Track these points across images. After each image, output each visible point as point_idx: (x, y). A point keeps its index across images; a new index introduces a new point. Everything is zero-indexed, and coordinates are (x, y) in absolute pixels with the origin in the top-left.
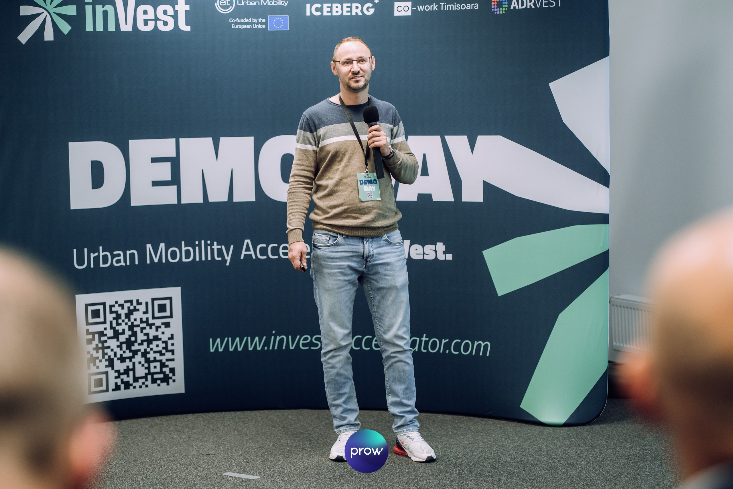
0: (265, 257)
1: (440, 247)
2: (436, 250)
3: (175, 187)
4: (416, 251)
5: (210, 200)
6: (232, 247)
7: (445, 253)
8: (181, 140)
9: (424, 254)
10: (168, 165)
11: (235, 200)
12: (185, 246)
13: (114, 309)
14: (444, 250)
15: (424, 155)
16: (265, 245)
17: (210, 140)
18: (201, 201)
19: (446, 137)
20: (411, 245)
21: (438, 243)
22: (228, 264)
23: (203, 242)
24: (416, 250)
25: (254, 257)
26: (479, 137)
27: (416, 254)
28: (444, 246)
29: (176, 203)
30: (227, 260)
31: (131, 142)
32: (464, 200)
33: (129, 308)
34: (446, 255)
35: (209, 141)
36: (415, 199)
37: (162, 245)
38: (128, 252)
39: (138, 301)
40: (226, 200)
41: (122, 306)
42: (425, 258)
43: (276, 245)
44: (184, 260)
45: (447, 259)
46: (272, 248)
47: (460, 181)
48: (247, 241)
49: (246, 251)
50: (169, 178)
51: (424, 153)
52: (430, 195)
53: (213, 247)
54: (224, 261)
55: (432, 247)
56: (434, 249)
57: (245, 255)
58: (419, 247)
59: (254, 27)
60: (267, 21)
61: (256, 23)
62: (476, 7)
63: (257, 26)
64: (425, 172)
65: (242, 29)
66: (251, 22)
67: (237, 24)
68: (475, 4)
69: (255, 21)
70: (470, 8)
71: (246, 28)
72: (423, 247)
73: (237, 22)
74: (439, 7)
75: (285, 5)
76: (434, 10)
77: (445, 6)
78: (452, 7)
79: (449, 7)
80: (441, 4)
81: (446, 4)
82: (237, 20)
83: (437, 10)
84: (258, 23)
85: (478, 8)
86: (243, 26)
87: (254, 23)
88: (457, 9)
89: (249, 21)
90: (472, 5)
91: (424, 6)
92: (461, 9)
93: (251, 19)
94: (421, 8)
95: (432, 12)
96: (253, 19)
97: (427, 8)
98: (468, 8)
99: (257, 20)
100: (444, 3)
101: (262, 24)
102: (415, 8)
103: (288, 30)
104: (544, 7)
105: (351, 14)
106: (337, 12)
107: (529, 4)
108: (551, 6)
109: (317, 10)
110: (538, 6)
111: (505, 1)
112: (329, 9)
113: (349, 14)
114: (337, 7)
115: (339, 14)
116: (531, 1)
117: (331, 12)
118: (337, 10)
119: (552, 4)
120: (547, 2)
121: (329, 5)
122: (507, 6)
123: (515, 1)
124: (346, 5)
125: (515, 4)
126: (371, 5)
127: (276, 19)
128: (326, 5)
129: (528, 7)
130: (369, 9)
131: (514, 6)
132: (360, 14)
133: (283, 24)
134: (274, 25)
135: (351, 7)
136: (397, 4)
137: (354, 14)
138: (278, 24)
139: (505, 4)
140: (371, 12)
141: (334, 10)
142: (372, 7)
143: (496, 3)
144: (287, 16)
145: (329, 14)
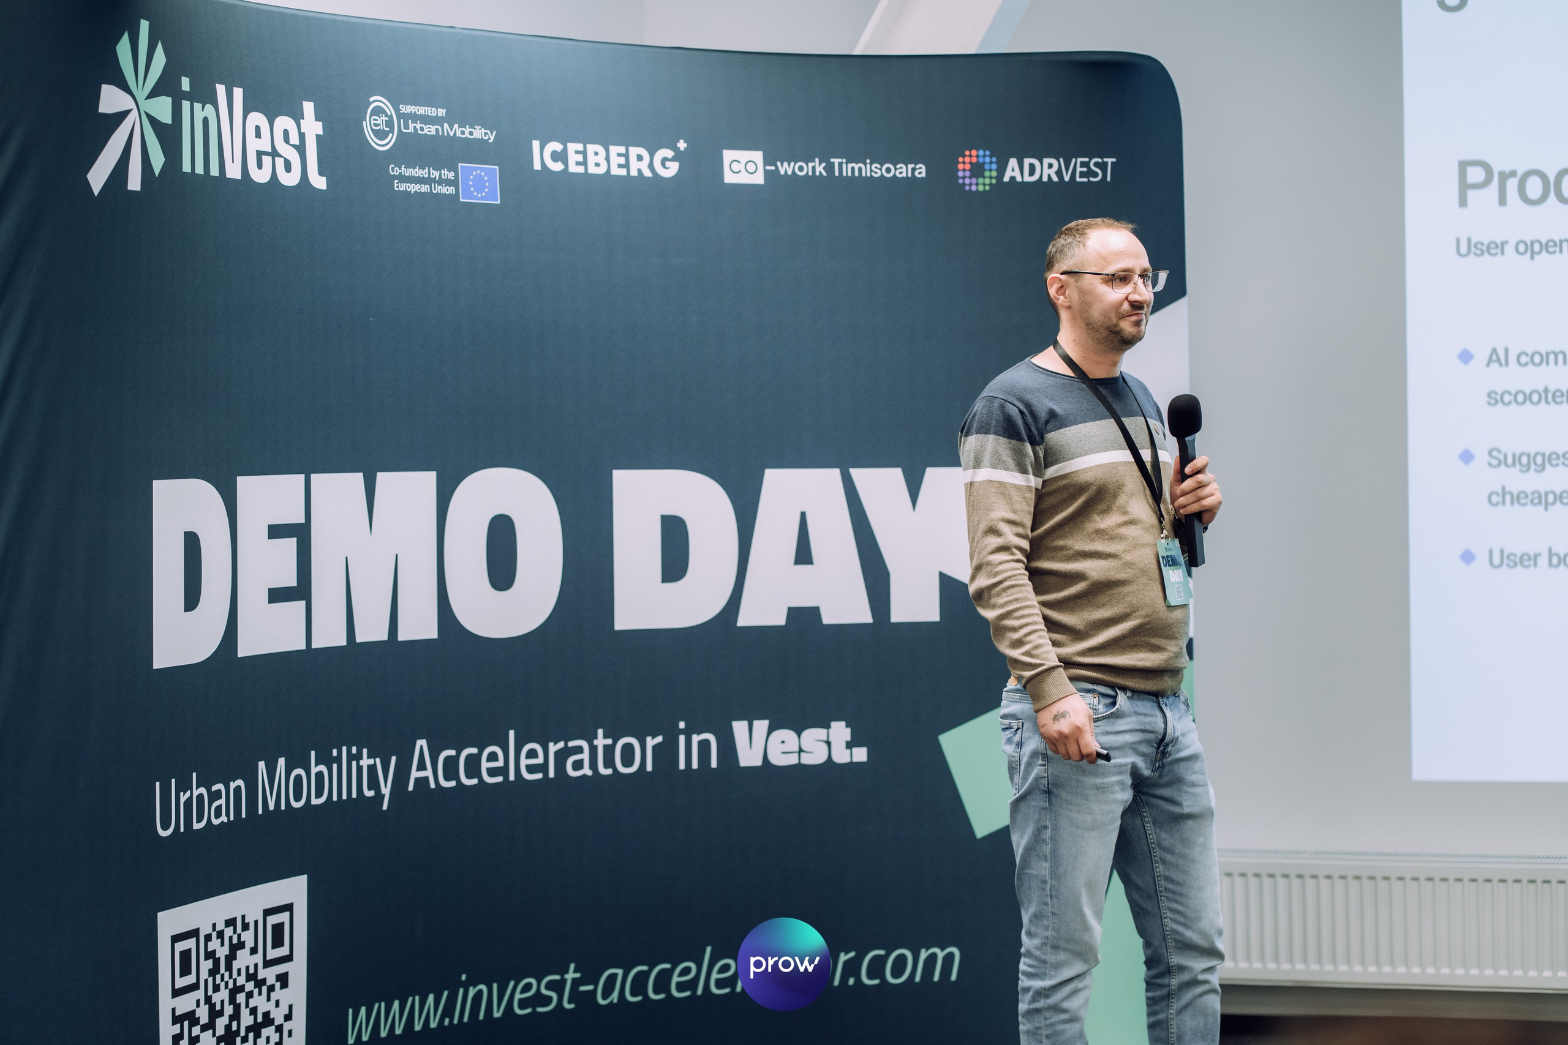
0: (453, 784)
1: (840, 731)
2: (830, 740)
3: (304, 602)
4: (783, 745)
5: (359, 639)
6: (394, 759)
7: (849, 745)
8: (313, 476)
9: (801, 750)
10: (290, 544)
11: (402, 637)
12: (316, 766)
13: (211, 946)
14: (849, 738)
15: (803, 515)
16: (452, 753)
17: (359, 477)
18: (343, 642)
19: (854, 472)
20: (770, 732)
21: (833, 724)
22: (385, 807)
23: (344, 749)
24: (783, 742)
25: (433, 785)
26: (929, 471)
27: (783, 753)
28: (849, 730)
29: (304, 647)
30: (384, 795)
31: (241, 481)
32: (895, 618)
33: (231, 938)
34: (855, 750)
35: (356, 480)
36: (779, 619)
37: (282, 761)
38: (233, 785)
39: (243, 917)
40: (385, 638)
41: (220, 935)
42: (804, 761)
43: (474, 751)
44: (315, 801)
45: (855, 760)
46: (469, 757)
47: (887, 575)
48: (422, 743)
49: (418, 769)
50: (292, 582)
51: (803, 510)
52: (814, 613)
53: (362, 763)
54: (379, 796)
55: (820, 733)
56: (825, 739)
57: (416, 779)
58: (786, 735)
59: (435, 190)
60: (456, 176)
61: (437, 179)
62: (920, 173)
63: (440, 187)
64: (803, 555)
65: (412, 192)
66: (427, 176)
67: (403, 179)
68: (918, 166)
69: (435, 174)
70: (904, 175)
71: (419, 191)
72: (799, 736)
73: (403, 174)
74: (829, 168)
75: (489, 139)
76: (817, 174)
77: (844, 165)
78: (860, 169)
79: (853, 169)
80: (832, 160)
81: (844, 161)
82: (403, 169)
83: (825, 174)
84: (441, 181)
85: (924, 175)
86: (414, 185)
87: (434, 180)
88: (873, 174)
89: (424, 174)
90: (910, 166)
91: (792, 164)
92: (882, 174)
93: (427, 168)
94: (785, 168)
95: (812, 179)
96: (431, 168)
97: (801, 169)
98: (901, 173)
99: (439, 172)
100: (840, 160)
101: (449, 183)
102: (773, 168)
103: (499, 202)
104: (1078, 179)
105: (628, 171)
106: (597, 165)
107: (1046, 171)
108: (1092, 179)
109: (556, 157)
110: (1067, 178)
111: (991, 163)
112: (580, 158)
113: (623, 172)
114: (596, 154)
115: (602, 170)
116: (1050, 166)
117: (584, 163)
118: (597, 162)
119: (1095, 175)
120: (1085, 169)
121: (580, 147)
122: (994, 174)
123: (1013, 162)
124: (614, 150)
125: (1013, 170)
126: (669, 153)
127: (474, 173)
128: (573, 147)
129: (1045, 179)
130: (668, 164)
131: (1013, 174)
132: (647, 173)
133: (487, 187)
134: (472, 189)
135: (626, 156)
136: (728, 155)
137: (634, 173)
138: (479, 185)
139: (991, 170)
140: (673, 168)
141: (591, 160)
142: (673, 159)
143: (968, 167)
144: (496, 169)
145: (581, 169)
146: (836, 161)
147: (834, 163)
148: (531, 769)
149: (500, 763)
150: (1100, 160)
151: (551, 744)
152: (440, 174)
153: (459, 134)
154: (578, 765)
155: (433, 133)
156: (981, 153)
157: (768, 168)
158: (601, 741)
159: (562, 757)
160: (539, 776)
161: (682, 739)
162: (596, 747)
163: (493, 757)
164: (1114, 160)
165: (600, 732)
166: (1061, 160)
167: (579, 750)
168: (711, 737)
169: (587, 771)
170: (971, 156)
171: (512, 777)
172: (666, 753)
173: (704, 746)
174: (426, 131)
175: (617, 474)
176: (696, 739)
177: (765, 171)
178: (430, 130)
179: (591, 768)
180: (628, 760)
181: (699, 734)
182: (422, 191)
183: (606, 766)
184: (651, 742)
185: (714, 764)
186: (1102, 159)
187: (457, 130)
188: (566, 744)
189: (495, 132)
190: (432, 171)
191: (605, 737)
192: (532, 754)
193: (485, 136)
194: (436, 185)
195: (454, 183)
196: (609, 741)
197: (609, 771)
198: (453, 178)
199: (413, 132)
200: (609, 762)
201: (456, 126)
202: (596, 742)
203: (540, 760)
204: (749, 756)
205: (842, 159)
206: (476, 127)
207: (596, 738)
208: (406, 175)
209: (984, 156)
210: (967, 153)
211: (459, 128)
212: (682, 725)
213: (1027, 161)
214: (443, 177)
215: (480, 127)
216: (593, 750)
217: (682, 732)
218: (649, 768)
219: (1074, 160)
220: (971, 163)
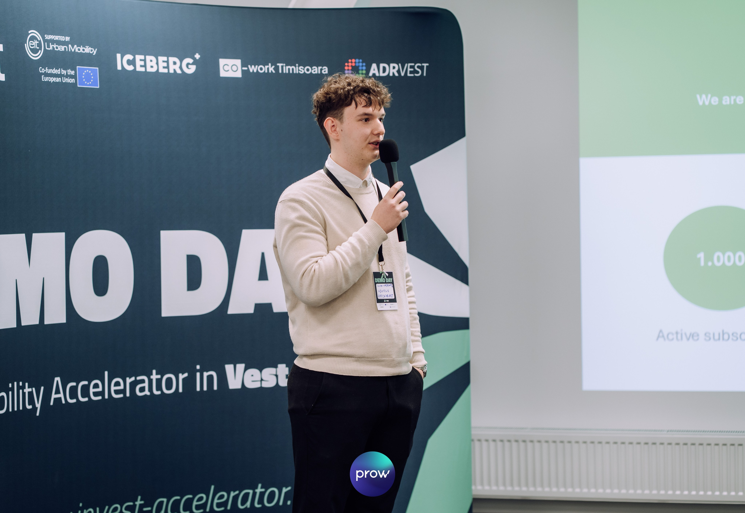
0: (74, 401)
1: (283, 369)
2: (278, 374)
6: (42, 389)
9: (262, 380)
11: (46, 322)
15: (263, 254)
16: (74, 384)
17: (23, 237)
18: (14, 326)
20: (245, 370)
21: (280, 366)
22: (37, 414)
23: (16, 384)
24: (252, 376)
25: (64, 402)
27: (253, 381)
28: (287, 369)
30: (37, 408)
35: (22, 239)
36: (251, 311)
42: (263, 385)
43: (86, 383)
46: (83, 386)
48: (57, 379)
49: (56, 393)
51: (263, 251)
52: (269, 306)
53: (25, 390)
54: (35, 409)
55: (272, 370)
56: (275, 373)
57: (55, 399)
58: (254, 372)
59: (64, 80)
60: (76, 73)
61: (65, 75)
62: (325, 71)
63: (67, 79)
64: (263, 275)
65: (52, 82)
66: (59, 73)
67: (47, 75)
68: (324, 68)
69: (64, 72)
70: (316, 72)
71: (55, 81)
72: (261, 371)
73: (47, 72)
74: (276, 69)
75: (93, 53)
76: (270, 72)
77: (284, 67)
78: (293, 69)
79: (289, 69)
80: (278, 64)
81: (284, 65)
82: (46, 69)
83: (274, 72)
84: (67, 76)
85: (327, 72)
86: (52, 78)
87: (63, 75)
88: (300, 72)
89: (58, 72)
90: (320, 68)
91: (257, 66)
92: (305, 72)
93: (60, 69)
94: (253, 69)
95: (267, 75)
96: (62, 69)
97: (261, 69)
98: (314, 71)
99: (66, 71)
100: (282, 64)
101: (71, 77)
102: (246, 69)
103: (98, 87)
104: (409, 75)
105: (169, 70)
106: (152, 67)
107: (392, 71)
108: (416, 75)
109: (129, 62)
110: (403, 74)
111: (362, 66)
112: (142, 63)
113: (166, 71)
114: (151, 61)
115: (154, 70)
116: (394, 68)
117: (145, 66)
118: (152, 65)
119: (418, 72)
120: (412, 70)
121: (142, 57)
122: (364, 72)
123: (374, 66)
124: (161, 59)
125: (374, 70)
126: (190, 61)
127: (85, 71)
128: (138, 57)
129: (391, 75)
130: (190, 66)
131: (374, 72)
132: (179, 71)
133: (92, 79)
134: (84, 80)
135: (167, 62)
136: (222, 62)
137: (172, 71)
138: (88, 79)
139: (362, 70)
140: (192, 69)
141: (149, 64)
142: (193, 64)
143: (350, 68)
144: (97, 69)
145: (143, 69)
146: (280, 65)
147: (278, 66)
148: (117, 392)
149: (100, 389)
150: (420, 65)
151: (128, 379)
152: (67, 72)
153: (77, 50)
154: (142, 390)
155: (63, 50)
156: (357, 60)
157: (244, 68)
158: (155, 377)
159: (133, 385)
160: (121, 396)
161: (198, 374)
162: (152, 380)
163: (96, 386)
164: (427, 64)
165: (154, 372)
166: (400, 65)
167: (143, 381)
168: (214, 373)
169: (147, 392)
170: (352, 62)
171: (106, 397)
172: (189, 383)
173: (210, 378)
174: (59, 49)
175: (162, 232)
176: (206, 374)
177: (243, 71)
178: (61, 48)
179: (149, 391)
180: (169, 387)
181: (207, 371)
182: (57, 81)
183: (157, 390)
184: (181, 377)
185: (215, 388)
186: (421, 64)
187: (76, 49)
188: (136, 378)
189: (96, 50)
190: (62, 71)
191: (157, 374)
192: (117, 384)
193: (91, 51)
194: (65, 78)
195: (74, 77)
196: (159, 377)
197: (159, 393)
198: (74, 74)
199: (52, 49)
200: (159, 388)
201: (75, 46)
202: (152, 377)
203: (122, 387)
204: (234, 384)
205: (283, 63)
206: (86, 47)
207: (152, 374)
208: (48, 72)
209: (359, 62)
210: (350, 61)
211: (77, 47)
212: (198, 367)
213: (382, 65)
214: (68, 74)
215: (88, 47)
216: (150, 381)
217: (198, 371)
218: (181, 390)
219: (406, 65)
220: (352, 66)
